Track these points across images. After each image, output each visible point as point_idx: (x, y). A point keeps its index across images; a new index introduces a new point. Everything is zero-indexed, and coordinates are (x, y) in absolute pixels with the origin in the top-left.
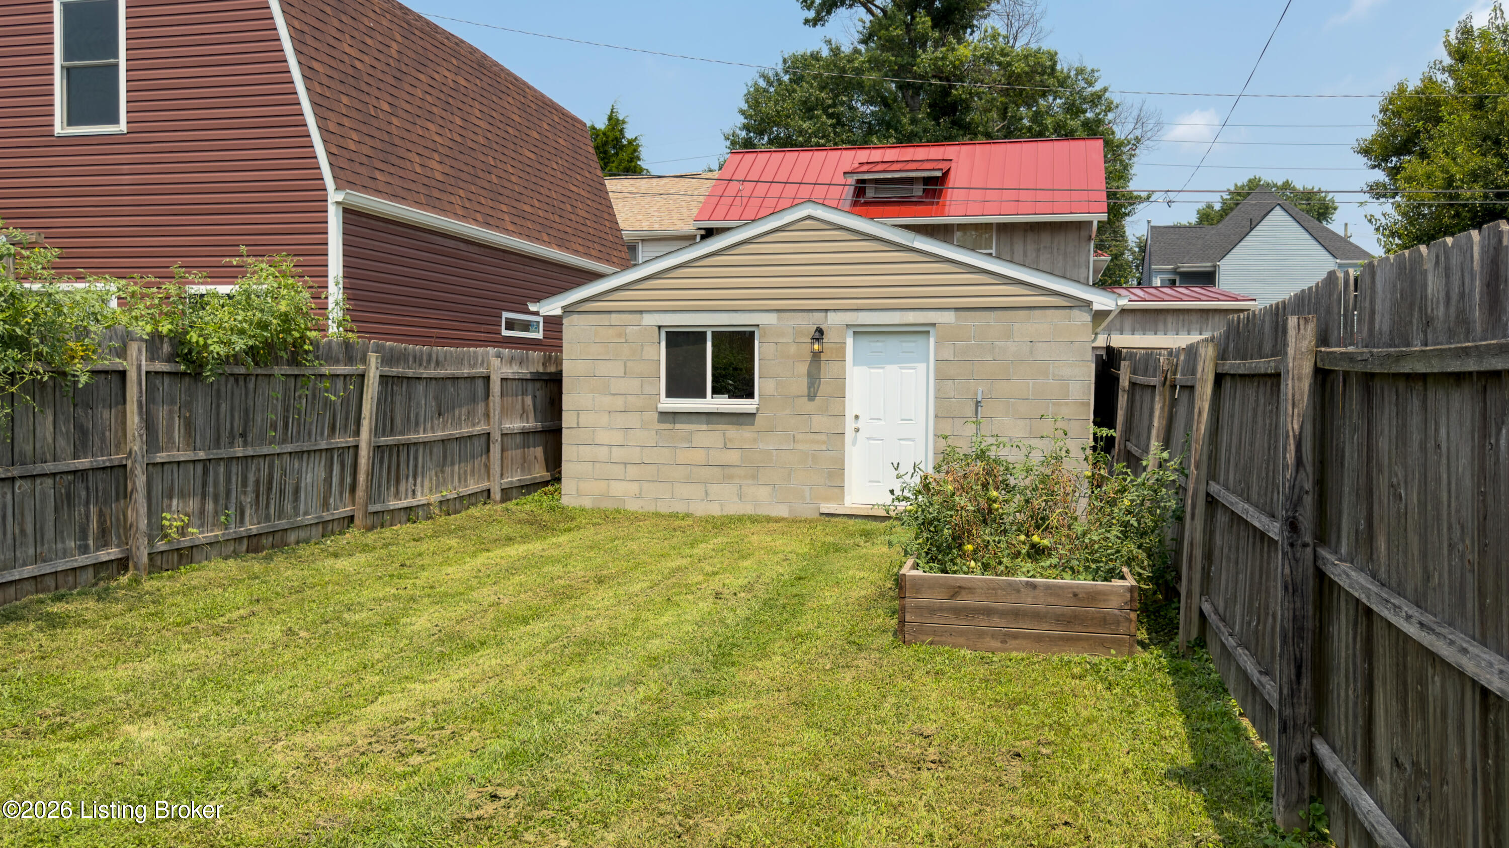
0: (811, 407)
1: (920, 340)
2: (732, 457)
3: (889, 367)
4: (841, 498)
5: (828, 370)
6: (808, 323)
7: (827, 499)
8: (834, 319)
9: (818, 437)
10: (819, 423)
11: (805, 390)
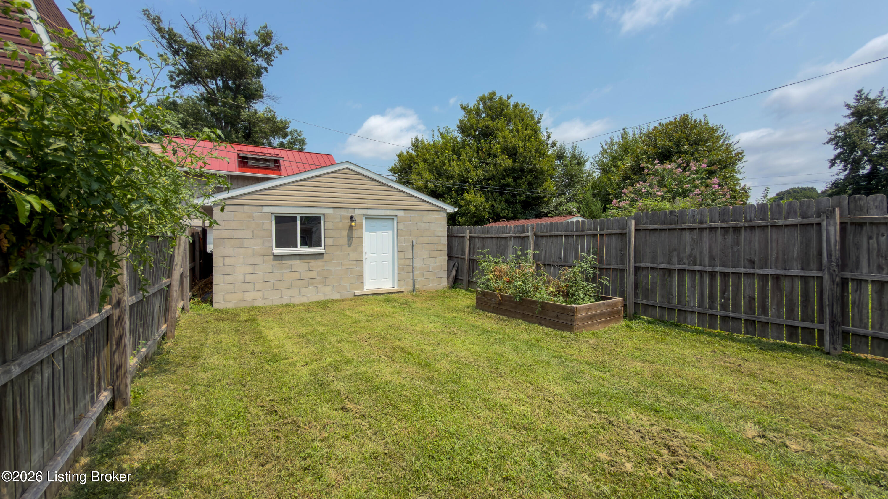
0: (349, 249)
1: (390, 222)
2: (313, 274)
3: (378, 232)
4: (362, 288)
5: (356, 234)
6: (348, 213)
7: (357, 289)
8: (358, 212)
9: (352, 262)
10: (353, 256)
11: (346, 243)
